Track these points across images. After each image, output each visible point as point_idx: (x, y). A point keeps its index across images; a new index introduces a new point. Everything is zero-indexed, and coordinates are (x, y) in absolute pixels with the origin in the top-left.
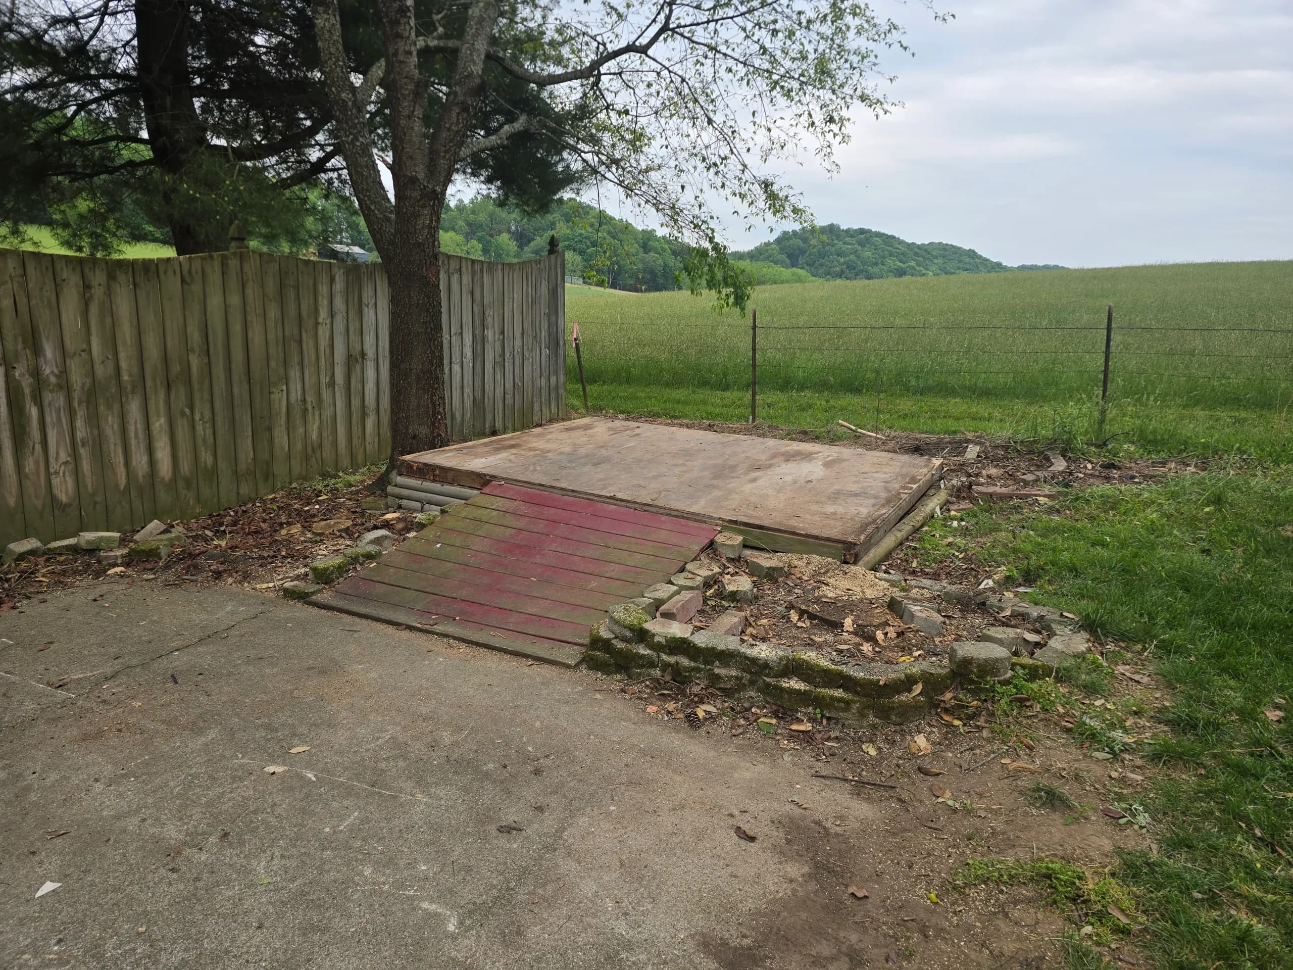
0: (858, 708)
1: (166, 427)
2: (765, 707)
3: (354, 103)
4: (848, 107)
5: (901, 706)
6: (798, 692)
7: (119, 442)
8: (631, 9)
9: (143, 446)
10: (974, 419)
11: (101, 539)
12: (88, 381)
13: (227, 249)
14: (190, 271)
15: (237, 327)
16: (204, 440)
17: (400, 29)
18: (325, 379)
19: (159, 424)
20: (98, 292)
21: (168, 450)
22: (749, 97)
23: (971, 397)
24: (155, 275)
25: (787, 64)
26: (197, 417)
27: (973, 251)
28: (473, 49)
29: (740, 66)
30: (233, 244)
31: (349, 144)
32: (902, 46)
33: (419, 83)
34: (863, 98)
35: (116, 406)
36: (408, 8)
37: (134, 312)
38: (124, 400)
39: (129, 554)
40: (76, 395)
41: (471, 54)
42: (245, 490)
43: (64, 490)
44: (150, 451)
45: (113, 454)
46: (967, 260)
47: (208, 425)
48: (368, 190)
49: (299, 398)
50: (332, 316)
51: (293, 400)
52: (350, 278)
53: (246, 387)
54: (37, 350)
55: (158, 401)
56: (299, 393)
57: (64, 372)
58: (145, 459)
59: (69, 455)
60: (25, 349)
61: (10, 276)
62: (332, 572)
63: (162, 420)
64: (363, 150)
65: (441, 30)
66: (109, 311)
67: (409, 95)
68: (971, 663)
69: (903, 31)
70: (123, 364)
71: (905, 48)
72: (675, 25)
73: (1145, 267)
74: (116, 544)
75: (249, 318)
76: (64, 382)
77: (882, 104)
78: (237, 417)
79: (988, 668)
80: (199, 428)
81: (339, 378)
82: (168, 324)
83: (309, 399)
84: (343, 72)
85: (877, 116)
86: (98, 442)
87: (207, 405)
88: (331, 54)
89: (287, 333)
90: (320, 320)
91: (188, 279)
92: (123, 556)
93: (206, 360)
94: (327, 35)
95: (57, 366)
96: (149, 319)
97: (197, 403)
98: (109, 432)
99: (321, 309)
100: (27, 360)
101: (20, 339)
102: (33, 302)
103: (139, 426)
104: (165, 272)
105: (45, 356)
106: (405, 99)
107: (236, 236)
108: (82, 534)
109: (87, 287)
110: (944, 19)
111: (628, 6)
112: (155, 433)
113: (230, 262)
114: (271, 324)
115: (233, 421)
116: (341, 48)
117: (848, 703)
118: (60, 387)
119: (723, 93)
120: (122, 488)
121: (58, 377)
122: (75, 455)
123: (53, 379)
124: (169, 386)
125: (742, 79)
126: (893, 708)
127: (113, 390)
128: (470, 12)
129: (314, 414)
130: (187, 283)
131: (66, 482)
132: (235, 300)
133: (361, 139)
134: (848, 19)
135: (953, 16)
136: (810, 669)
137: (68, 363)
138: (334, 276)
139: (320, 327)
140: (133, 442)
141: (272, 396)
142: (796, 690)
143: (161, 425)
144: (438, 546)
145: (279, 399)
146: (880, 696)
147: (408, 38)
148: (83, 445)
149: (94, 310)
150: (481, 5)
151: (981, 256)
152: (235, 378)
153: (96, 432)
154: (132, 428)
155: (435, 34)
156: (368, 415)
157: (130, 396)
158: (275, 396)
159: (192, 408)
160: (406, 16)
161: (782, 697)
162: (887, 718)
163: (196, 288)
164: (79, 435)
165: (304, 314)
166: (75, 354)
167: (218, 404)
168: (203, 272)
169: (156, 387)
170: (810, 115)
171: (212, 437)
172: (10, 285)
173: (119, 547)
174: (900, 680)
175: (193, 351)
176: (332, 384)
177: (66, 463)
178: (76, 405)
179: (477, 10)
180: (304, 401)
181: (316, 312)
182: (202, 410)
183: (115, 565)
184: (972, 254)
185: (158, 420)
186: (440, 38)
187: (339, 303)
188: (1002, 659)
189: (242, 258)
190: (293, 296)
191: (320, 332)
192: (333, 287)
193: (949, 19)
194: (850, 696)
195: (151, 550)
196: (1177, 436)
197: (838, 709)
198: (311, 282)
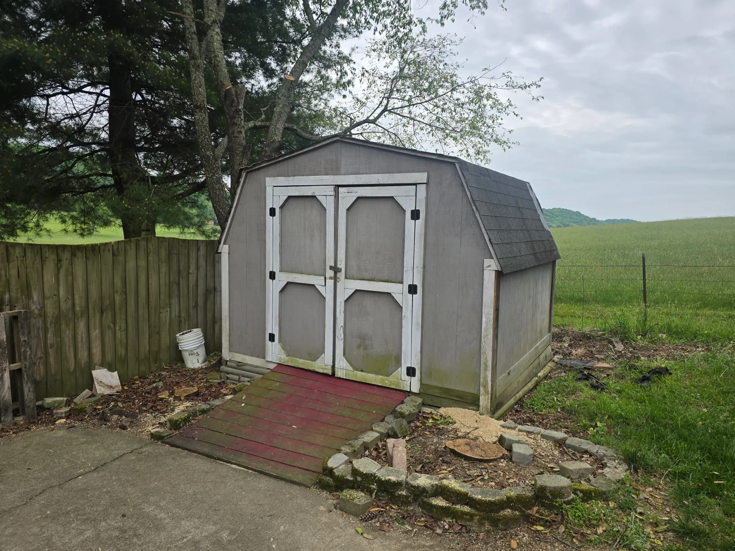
0: (478, 519)
1: (99, 335)
2: (422, 516)
3: (214, 157)
4: (488, 146)
5: (504, 518)
6: (442, 508)
7: (72, 345)
8: (369, 100)
9: (85, 347)
10: (572, 316)
11: (55, 402)
12: (57, 312)
13: (140, 236)
14: (118, 249)
15: (143, 278)
16: (121, 341)
17: (235, 121)
18: (192, 304)
19: (95, 333)
20: (65, 263)
21: (99, 348)
22: (434, 142)
23: (571, 303)
24: (98, 252)
25: (454, 125)
26: (117, 328)
27: (579, 212)
28: (276, 128)
29: (428, 126)
30: (143, 233)
31: (210, 178)
32: (515, 114)
33: (245, 147)
34: (497, 140)
35: (71, 325)
36: (240, 110)
37: (85, 274)
38: (76, 321)
39: (70, 411)
40: (49, 320)
41: (275, 131)
42: (143, 368)
43: (38, 373)
44: (89, 349)
45: (68, 352)
46: (575, 217)
47: (123, 333)
48: (218, 202)
49: (177, 315)
50: (198, 268)
51: (173, 316)
52: (209, 248)
53: (147, 310)
54: (29, 296)
55: (95, 321)
56: (177, 312)
57: (43, 308)
58: (86, 354)
59: (43, 353)
60: (22, 296)
61: (17, 257)
62: (181, 422)
63: (97, 331)
64: (217, 181)
65: (263, 116)
66: (71, 273)
67: (240, 153)
68: (545, 490)
69: (515, 106)
70: (77, 302)
71: (517, 115)
72: (391, 108)
73: (677, 221)
74: (64, 404)
75: (150, 273)
76: (43, 313)
77: (507, 143)
78: (140, 327)
79: (557, 492)
80: (118, 335)
81: (201, 302)
82: (104, 278)
83: (183, 315)
84: (208, 141)
85: (504, 150)
86: (60, 345)
87: (124, 322)
88: (202, 132)
89: (171, 280)
90: (191, 271)
91: (116, 253)
92: (66, 412)
93: (124, 297)
94: (200, 123)
95: (39, 304)
96: (93, 276)
97: (118, 321)
98: (66, 339)
99: (191, 265)
100: (23, 302)
101: (19, 291)
102: (29, 270)
103: (83, 335)
104: (104, 250)
105: (33, 299)
106: (238, 155)
107: (145, 229)
108: (45, 399)
109: (59, 260)
110: (538, 99)
111: (367, 98)
112: (92, 339)
113: (141, 243)
114: (162, 275)
115: (138, 329)
116: (208, 129)
117: (472, 516)
118: (40, 315)
119: (419, 140)
120: (72, 371)
121: (39, 310)
122: (46, 354)
123: (36, 312)
124: (102, 312)
125: (429, 133)
126: (499, 520)
127: (70, 316)
128: (275, 109)
129: (185, 323)
130: (116, 256)
131: (40, 368)
132: (142, 263)
133: (216, 175)
134: (485, 101)
135: (543, 97)
136: (449, 491)
137: (46, 302)
138: (200, 247)
139: (191, 276)
140: (80, 344)
141: (161, 314)
142: (440, 506)
143: (96, 334)
144: (243, 405)
145: (165, 316)
146: (492, 511)
147: (240, 125)
148: (51, 347)
149: (62, 273)
150: (281, 106)
151: (583, 215)
152: (141, 305)
153: (59, 340)
154: (79, 337)
155: (260, 119)
156: (216, 322)
157: (80, 319)
158: (163, 315)
159: (114, 324)
160: (239, 114)
161: (432, 511)
162: (497, 526)
163: (121, 258)
164: (49, 342)
165: (182, 268)
166: (50, 297)
167: (130, 321)
168: (125, 249)
169: (95, 313)
170: (467, 151)
171: (125, 339)
172: (16, 262)
173: (65, 406)
174: (503, 500)
175: (117, 292)
176: (196, 306)
177: (41, 358)
178: (49, 325)
179: (278, 108)
180: (180, 316)
181: (189, 267)
182: (120, 324)
183: (61, 418)
184: (578, 214)
185: (95, 331)
186: (262, 121)
187: (202, 262)
188: (565, 487)
189: (147, 240)
190: (175, 259)
191: (191, 278)
192: (199, 253)
193: (541, 99)
194: (473, 511)
195: (81, 409)
196: (691, 329)
197: (466, 520)
198: (186, 251)
